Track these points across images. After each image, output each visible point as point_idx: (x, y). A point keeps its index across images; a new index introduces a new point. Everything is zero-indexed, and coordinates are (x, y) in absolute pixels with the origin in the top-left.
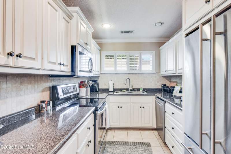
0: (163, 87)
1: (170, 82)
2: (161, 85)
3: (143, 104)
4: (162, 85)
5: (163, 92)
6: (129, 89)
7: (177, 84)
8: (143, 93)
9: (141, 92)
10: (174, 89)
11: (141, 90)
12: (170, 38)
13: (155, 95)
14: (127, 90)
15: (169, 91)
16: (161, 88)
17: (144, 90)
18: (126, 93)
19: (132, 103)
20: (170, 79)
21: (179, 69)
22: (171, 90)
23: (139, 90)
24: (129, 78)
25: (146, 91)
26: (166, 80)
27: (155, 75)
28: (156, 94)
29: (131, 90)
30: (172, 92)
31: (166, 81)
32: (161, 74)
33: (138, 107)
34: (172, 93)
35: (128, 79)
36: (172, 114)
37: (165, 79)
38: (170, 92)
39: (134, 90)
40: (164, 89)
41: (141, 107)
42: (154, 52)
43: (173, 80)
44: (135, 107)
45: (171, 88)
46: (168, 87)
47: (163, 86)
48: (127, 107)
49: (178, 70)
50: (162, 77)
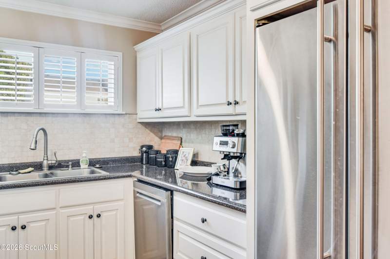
0: (146, 152)
1: (161, 138)
2: (139, 148)
3: (97, 206)
4: (142, 147)
5: (144, 166)
6: (45, 163)
7: (181, 142)
8: (93, 172)
9: (84, 171)
10: (176, 158)
11: (84, 166)
12: (161, 23)
13: (130, 176)
14: (38, 167)
15: (164, 163)
16: (140, 155)
17: (92, 163)
18: (36, 176)
19: (61, 208)
20: (161, 132)
21: (199, 106)
22: (171, 159)
23: (76, 164)
24: (45, 128)
25: (98, 166)
26: (151, 133)
27: (122, 120)
28: (133, 174)
29: (51, 167)
30: (171, 163)
31: (152, 135)
32: (139, 116)
33: (82, 217)
34: (173, 166)
35: (41, 131)
36: (203, 222)
37: (149, 131)
38: (165, 166)
39: (60, 165)
40: (148, 158)
41: (91, 217)
42: (120, 54)
43: (167, 133)
44: (72, 219)
45: (168, 156)
46: (158, 152)
47: (144, 149)
48: (44, 223)
49: (198, 108)
50: (140, 126)
